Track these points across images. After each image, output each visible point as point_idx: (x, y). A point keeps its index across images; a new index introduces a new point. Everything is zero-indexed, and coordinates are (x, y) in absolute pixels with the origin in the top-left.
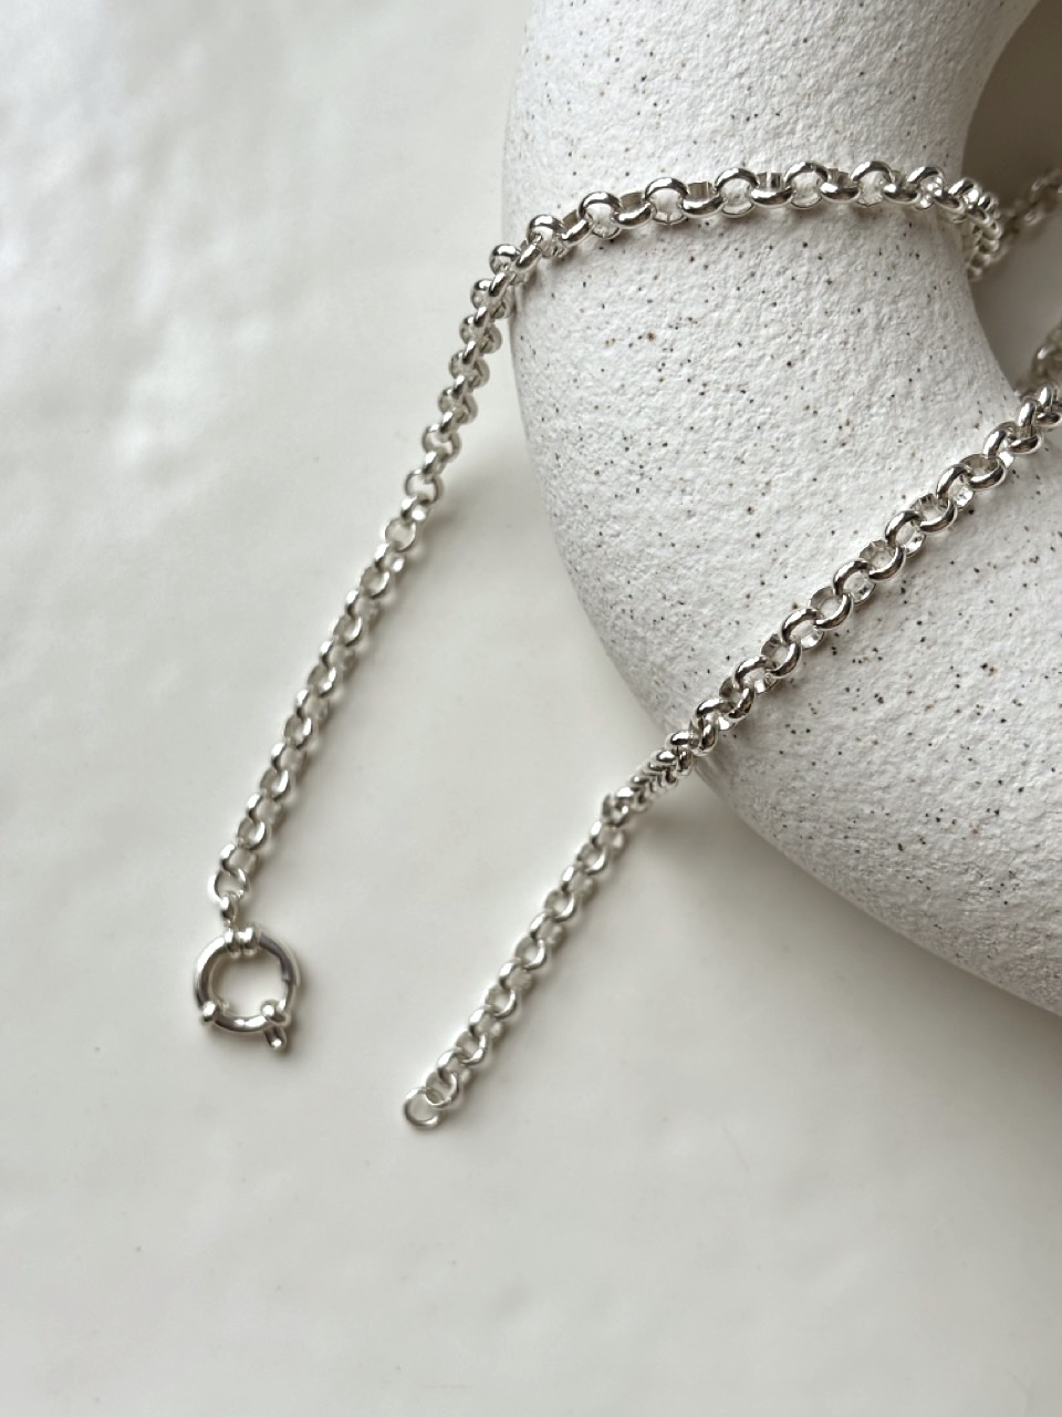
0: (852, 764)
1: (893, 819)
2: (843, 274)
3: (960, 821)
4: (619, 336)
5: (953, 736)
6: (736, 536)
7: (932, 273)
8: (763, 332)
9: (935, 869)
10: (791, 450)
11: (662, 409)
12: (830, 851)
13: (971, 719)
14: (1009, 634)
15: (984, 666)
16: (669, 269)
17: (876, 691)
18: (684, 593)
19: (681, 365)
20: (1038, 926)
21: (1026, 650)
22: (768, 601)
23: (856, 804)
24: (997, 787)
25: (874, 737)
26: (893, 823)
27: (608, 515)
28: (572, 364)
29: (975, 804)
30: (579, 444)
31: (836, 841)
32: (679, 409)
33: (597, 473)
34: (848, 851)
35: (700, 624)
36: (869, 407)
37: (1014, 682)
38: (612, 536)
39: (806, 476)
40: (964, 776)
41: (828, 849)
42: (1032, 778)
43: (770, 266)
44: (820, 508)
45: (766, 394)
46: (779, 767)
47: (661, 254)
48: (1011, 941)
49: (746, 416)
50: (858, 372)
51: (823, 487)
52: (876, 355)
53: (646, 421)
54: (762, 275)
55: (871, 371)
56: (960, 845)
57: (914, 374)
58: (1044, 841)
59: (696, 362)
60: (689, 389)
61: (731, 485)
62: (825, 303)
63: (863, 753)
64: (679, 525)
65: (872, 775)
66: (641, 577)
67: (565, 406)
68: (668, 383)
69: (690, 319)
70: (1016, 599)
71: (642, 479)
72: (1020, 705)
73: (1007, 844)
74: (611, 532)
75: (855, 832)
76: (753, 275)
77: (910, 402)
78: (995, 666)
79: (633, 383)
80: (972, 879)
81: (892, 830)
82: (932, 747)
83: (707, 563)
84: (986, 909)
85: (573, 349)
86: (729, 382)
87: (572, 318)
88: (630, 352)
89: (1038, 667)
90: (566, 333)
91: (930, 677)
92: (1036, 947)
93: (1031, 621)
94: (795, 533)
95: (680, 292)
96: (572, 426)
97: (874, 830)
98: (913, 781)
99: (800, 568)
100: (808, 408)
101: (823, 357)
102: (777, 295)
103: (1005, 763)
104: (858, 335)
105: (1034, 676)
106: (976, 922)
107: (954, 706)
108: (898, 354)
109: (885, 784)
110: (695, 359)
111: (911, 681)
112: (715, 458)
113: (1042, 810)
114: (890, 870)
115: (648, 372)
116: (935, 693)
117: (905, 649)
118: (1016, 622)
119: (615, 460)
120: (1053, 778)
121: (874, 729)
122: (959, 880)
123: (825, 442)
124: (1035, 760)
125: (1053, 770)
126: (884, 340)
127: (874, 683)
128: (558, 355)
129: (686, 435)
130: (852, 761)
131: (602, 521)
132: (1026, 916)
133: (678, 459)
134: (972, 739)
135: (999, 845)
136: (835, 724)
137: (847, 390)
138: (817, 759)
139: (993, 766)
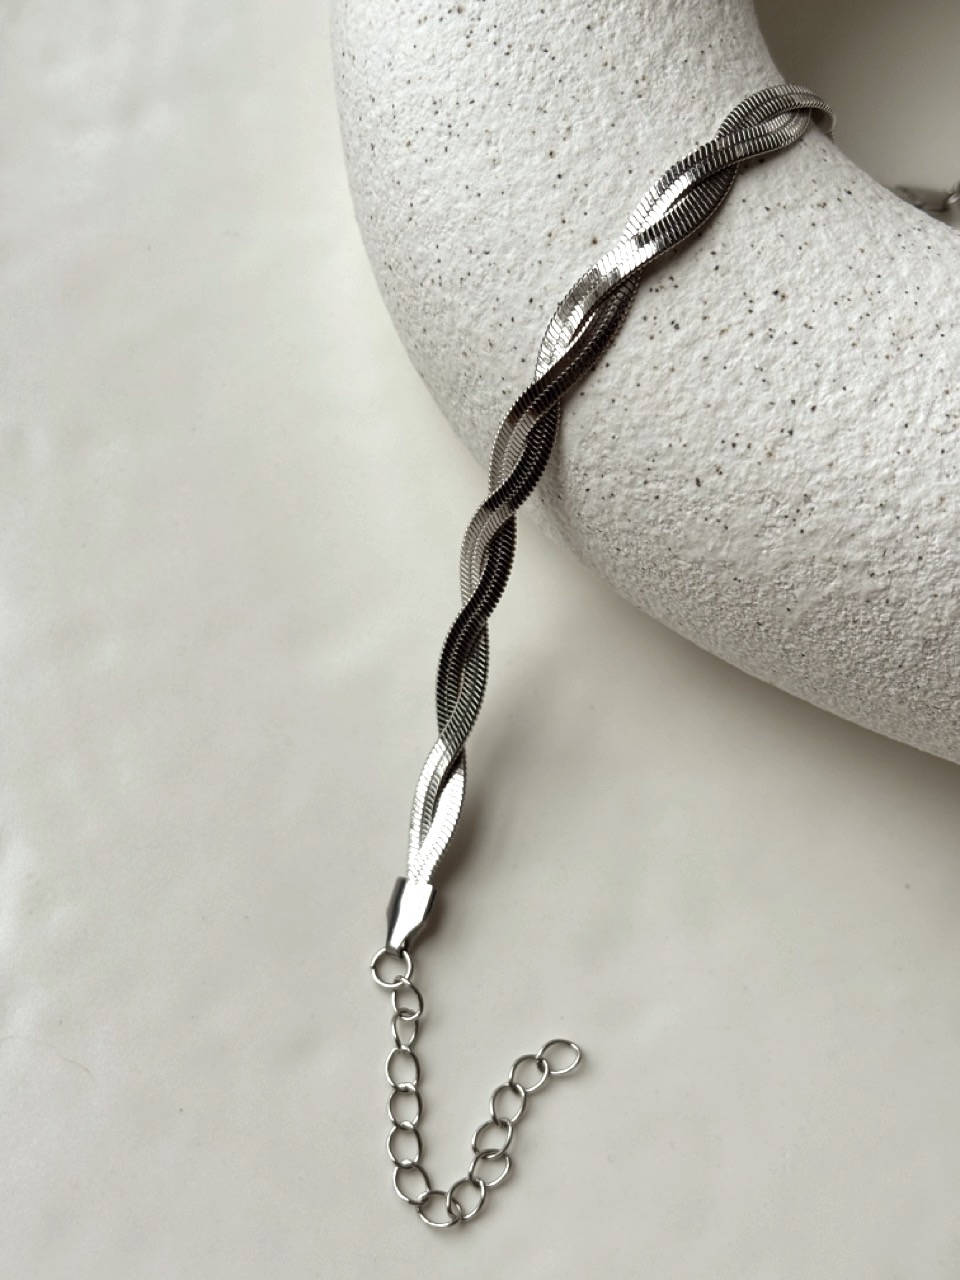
0: (650, 396)
1: (690, 450)
3: (755, 444)
4: (431, 14)
5: (748, 358)
6: (539, 178)
9: (731, 502)
10: (591, 99)
11: (470, 71)
12: (630, 507)
13: (765, 341)
14: (799, 265)
15: (776, 293)
17: (672, 318)
18: (488, 241)
19: (488, 31)
20: (834, 555)
21: (815, 279)
22: (569, 237)
23: (655, 438)
24: (791, 407)
25: (671, 364)
26: (690, 455)
27: (418, 182)
28: (387, 50)
29: (770, 424)
30: (393, 123)
31: (636, 491)
32: (485, 69)
33: (409, 144)
34: (647, 500)
35: (504, 270)
36: (663, 67)
37: (804, 307)
38: (423, 202)
39: (605, 122)
40: (759, 397)
41: (629, 503)
42: (825, 396)
44: (618, 150)
45: (567, 52)
48: (809, 579)
49: (547, 73)
50: (654, 38)
51: (620, 131)
52: (670, 27)
53: (454, 84)
55: (666, 39)
56: (755, 470)
57: (705, 48)
58: (837, 460)
59: (501, 28)
60: (495, 51)
61: (534, 132)
63: (660, 383)
64: (485, 175)
65: (668, 405)
66: (449, 236)
67: (380, 93)
68: (476, 47)
70: (805, 236)
71: (449, 138)
72: (811, 328)
73: (802, 465)
74: (420, 199)
75: (654, 472)
77: (702, 68)
78: (787, 293)
79: (443, 52)
80: (768, 508)
81: (689, 464)
82: (727, 370)
83: (510, 208)
84: (782, 543)
85: (388, 37)
86: (532, 42)
87: (388, 10)
88: (439, 26)
89: (828, 293)
90: (382, 25)
91: (723, 303)
92: (833, 584)
93: (819, 254)
94: (594, 172)
96: (387, 107)
97: (673, 467)
98: (709, 406)
99: (598, 205)
100: (606, 64)
101: (620, 23)
103: (797, 383)
104: (653, 9)
105: (824, 302)
106: (774, 560)
107: (748, 329)
108: (691, 30)
109: (681, 412)
110: (501, 24)
111: (706, 307)
112: (519, 109)
113: (834, 427)
114: (689, 513)
115: (456, 40)
116: (729, 317)
117: (700, 277)
118: (806, 254)
119: (425, 126)
120: (845, 396)
121: (671, 355)
122: (756, 511)
123: (622, 93)
124: (827, 379)
125: (844, 389)
126: (677, 17)
127: (670, 310)
128: (375, 48)
129: (492, 91)
130: (650, 392)
131: (413, 191)
132: (823, 543)
133: (483, 113)
134: (766, 360)
135: (793, 467)
136: (633, 354)
137: (643, 52)
138: (616, 395)
139: (786, 385)
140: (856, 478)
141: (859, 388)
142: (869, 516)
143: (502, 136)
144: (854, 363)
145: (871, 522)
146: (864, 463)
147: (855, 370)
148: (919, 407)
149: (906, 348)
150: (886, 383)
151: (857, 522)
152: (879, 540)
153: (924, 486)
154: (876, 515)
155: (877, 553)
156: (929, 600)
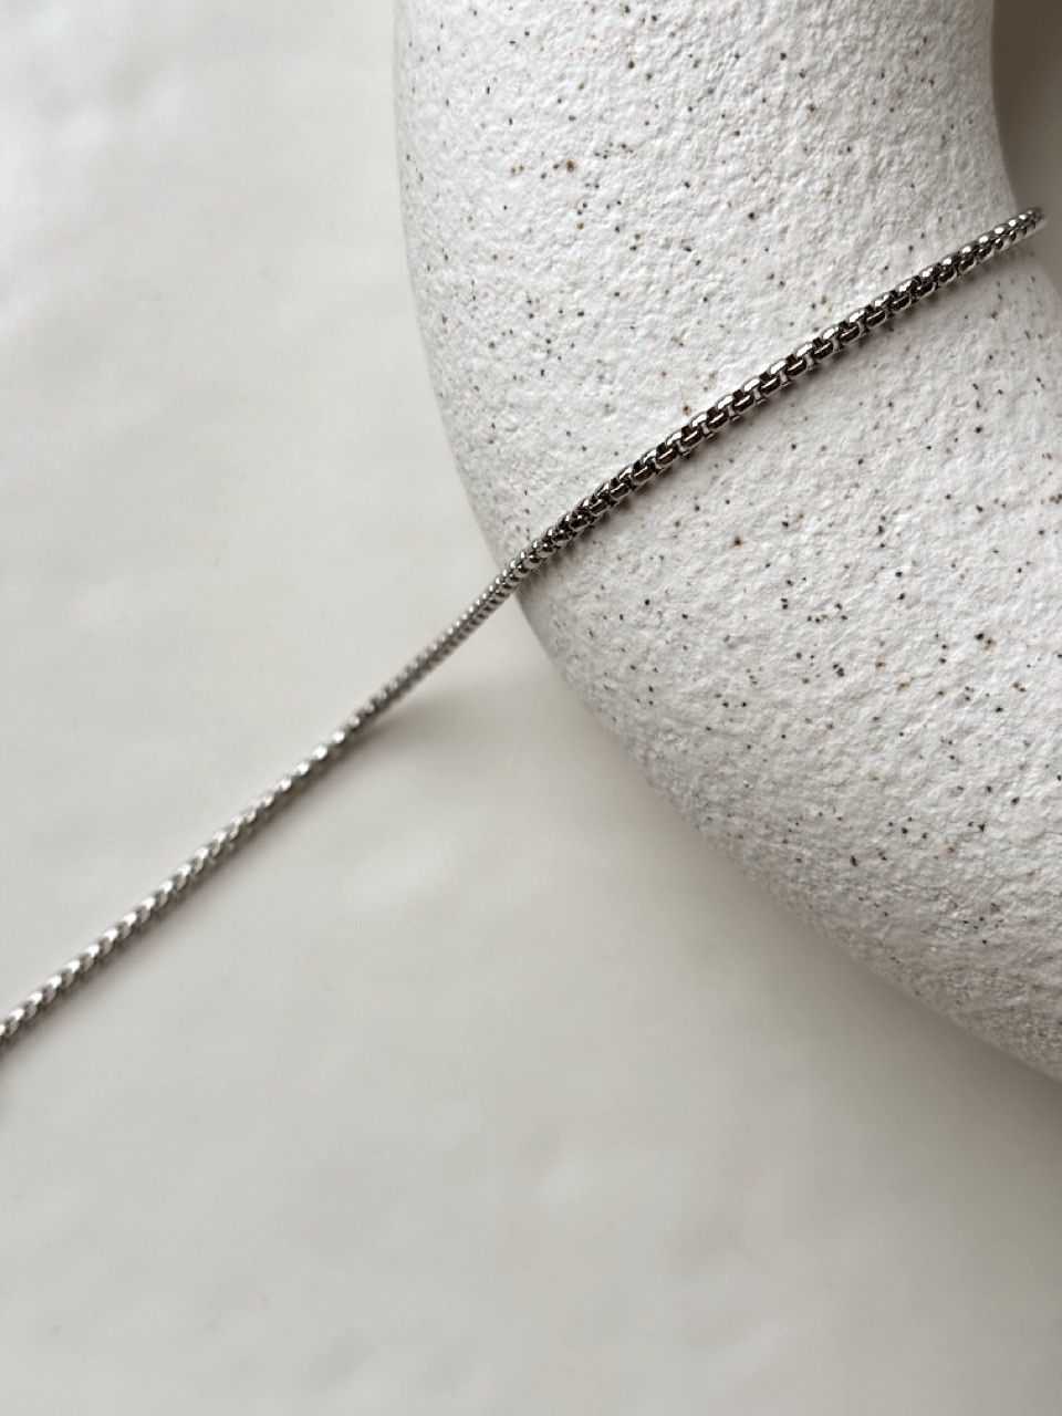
0: (799, 752)
1: (847, 825)
2: (830, 99)
3: (933, 835)
4: (529, 163)
5: (932, 726)
7: (950, 107)
8: (720, 170)
10: (747, 332)
11: (580, 267)
12: (764, 856)
13: (959, 704)
14: (1016, 596)
15: (980, 637)
16: (600, 76)
17: (835, 660)
19: (608, 207)
20: (1023, 974)
21: (1036, 618)
22: (703, 532)
23: (801, 801)
24: (985, 795)
25: (829, 719)
26: (846, 830)
27: (503, 402)
28: (467, 197)
29: (954, 815)
30: (472, 304)
31: (772, 845)
32: (602, 267)
33: (492, 345)
34: (786, 859)
35: (613, 556)
36: (853, 281)
37: (1017, 659)
38: (508, 430)
40: (944, 778)
41: (764, 852)
42: (1033, 785)
43: (734, 82)
46: (705, 747)
47: (591, 56)
48: (988, 988)
50: (843, 232)
52: (867, 211)
54: (724, 93)
55: (860, 232)
57: (916, 241)
58: (1040, 869)
59: (627, 205)
60: (616, 242)
61: (664, 374)
62: (804, 137)
63: (813, 739)
64: (593, 423)
65: (822, 768)
66: (541, 487)
67: (456, 253)
68: (590, 230)
69: (624, 146)
70: (1029, 551)
71: (548, 358)
72: (1022, 690)
73: (992, 869)
74: (506, 425)
75: (797, 836)
76: (711, 91)
78: (994, 638)
79: (544, 228)
80: (943, 908)
81: (844, 839)
82: (904, 738)
84: (958, 947)
85: (469, 177)
86: (669, 234)
87: (471, 136)
88: (540, 185)
89: (1051, 641)
90: (461, 154)
91: (907, 647)
92: (1018, 999)
93: (1046, 580)
95: (612, 109)
96: (464, 279)
97: (823, 837)
98: (876, 779)
99: (746, 491)
100: (772, 277)
101: (796, 209)
102: (742, 121)
103: (997, 766)
104: (846, 183)
105: (1042, 654)
106: (945, 961)
107: (936, 686)
108: (898, 211)
109: (838, 780)
110: (627, 200)
111: (883, 650)
112: (645, 337)
113: (1041, 829)
114: (839, 887)
115: (563, 215)
116: (912, 668)
117: (879, 606)
118: (1027, 580)
119: (515, 329)
121: (831, 709)
122: (927, 908)
123: (792, 324)
124: (1037, 763)
126: (879, 191)
127: (834, 649)
128: (450, 184)
129: (609, 302)
130: (798, 748)
131: (496, 410)
133: (596, 334)
134: (957, 731)
135: (981, 869)
136: (779, 698)
137: (825, 256)
138: (753, 741)
139: (981, 767)
143: (619, 374)
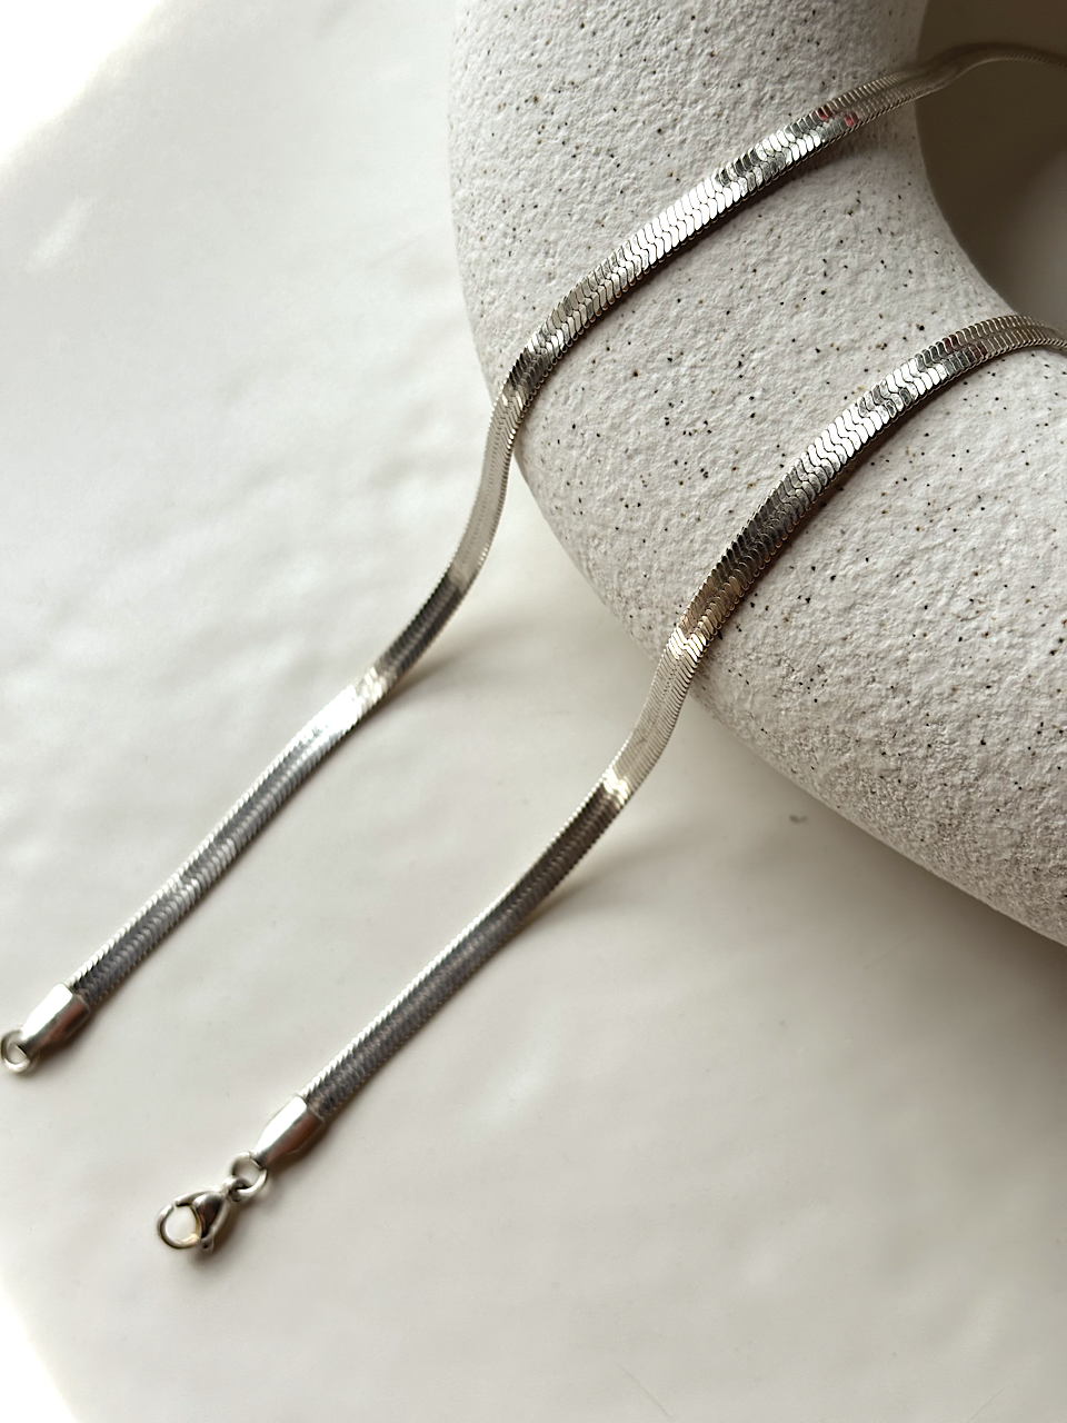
9: (751, 660)
45: (633, 158)
49: (610, 181)
53: (522, 183)
56: (772, 633)
120: (866, 568)
125: (867, 560)
132: (835, 717)
140: (869, 656)
141: (881, 561)
142: (880, 696)
144: (881, 534)
145: (882, 703)
146: (879, 641)
147: (881, 542)
148: (943, 588)
149: (940, 520)
150: (912, 558)
151: (870, 700)
152: (889, 722)
153: (936, 674)
154: (887, 697)
155: (887, 735)
156: (939, 788)
